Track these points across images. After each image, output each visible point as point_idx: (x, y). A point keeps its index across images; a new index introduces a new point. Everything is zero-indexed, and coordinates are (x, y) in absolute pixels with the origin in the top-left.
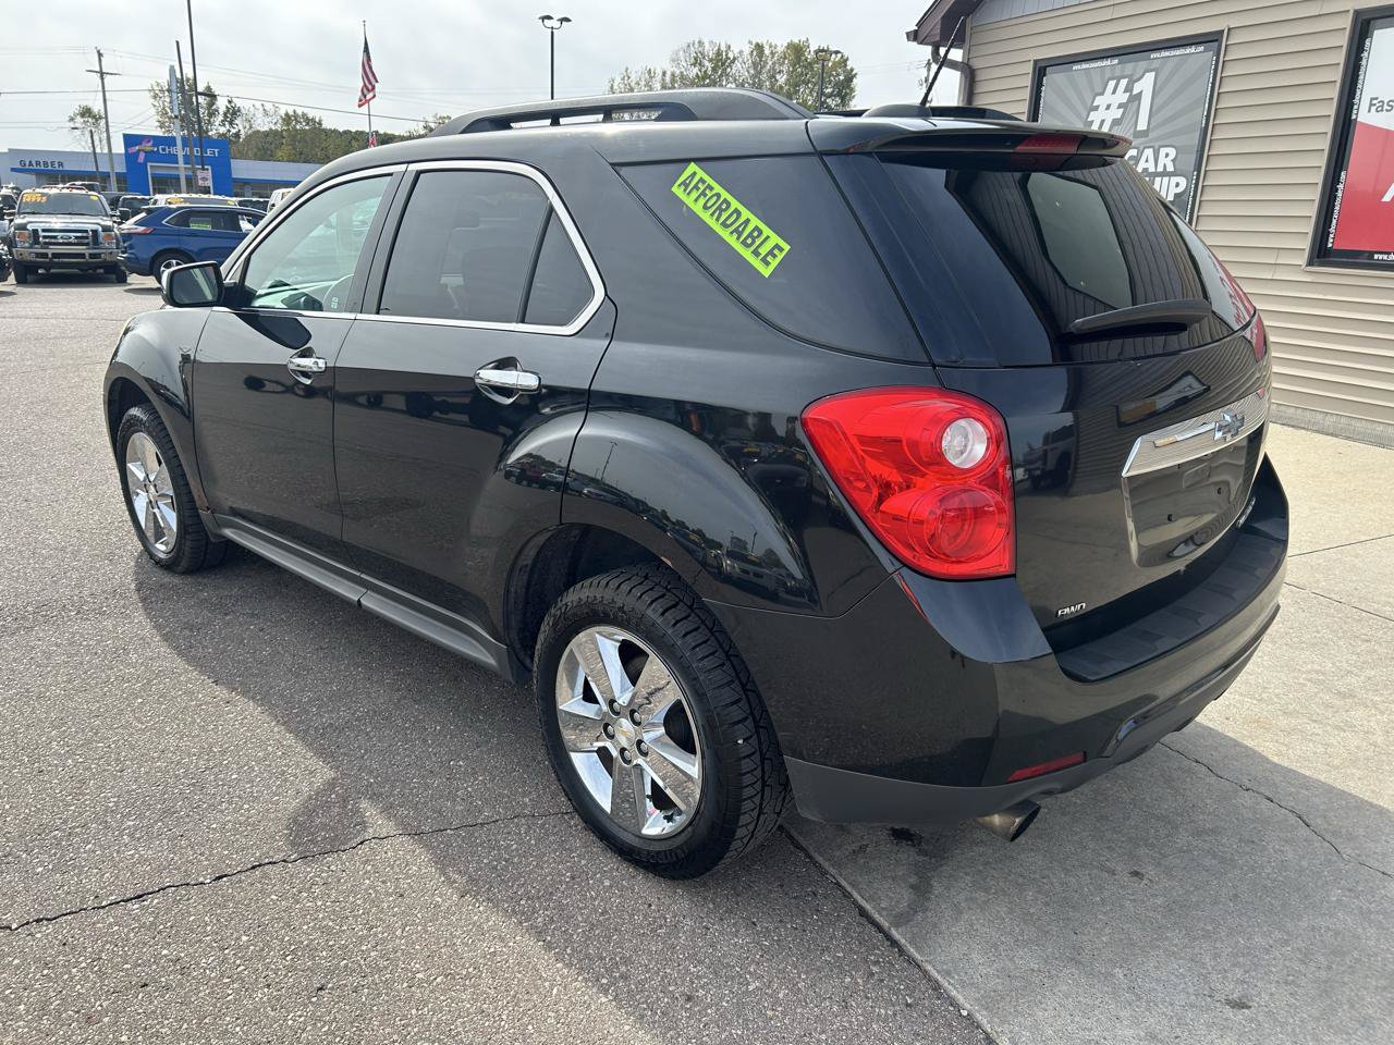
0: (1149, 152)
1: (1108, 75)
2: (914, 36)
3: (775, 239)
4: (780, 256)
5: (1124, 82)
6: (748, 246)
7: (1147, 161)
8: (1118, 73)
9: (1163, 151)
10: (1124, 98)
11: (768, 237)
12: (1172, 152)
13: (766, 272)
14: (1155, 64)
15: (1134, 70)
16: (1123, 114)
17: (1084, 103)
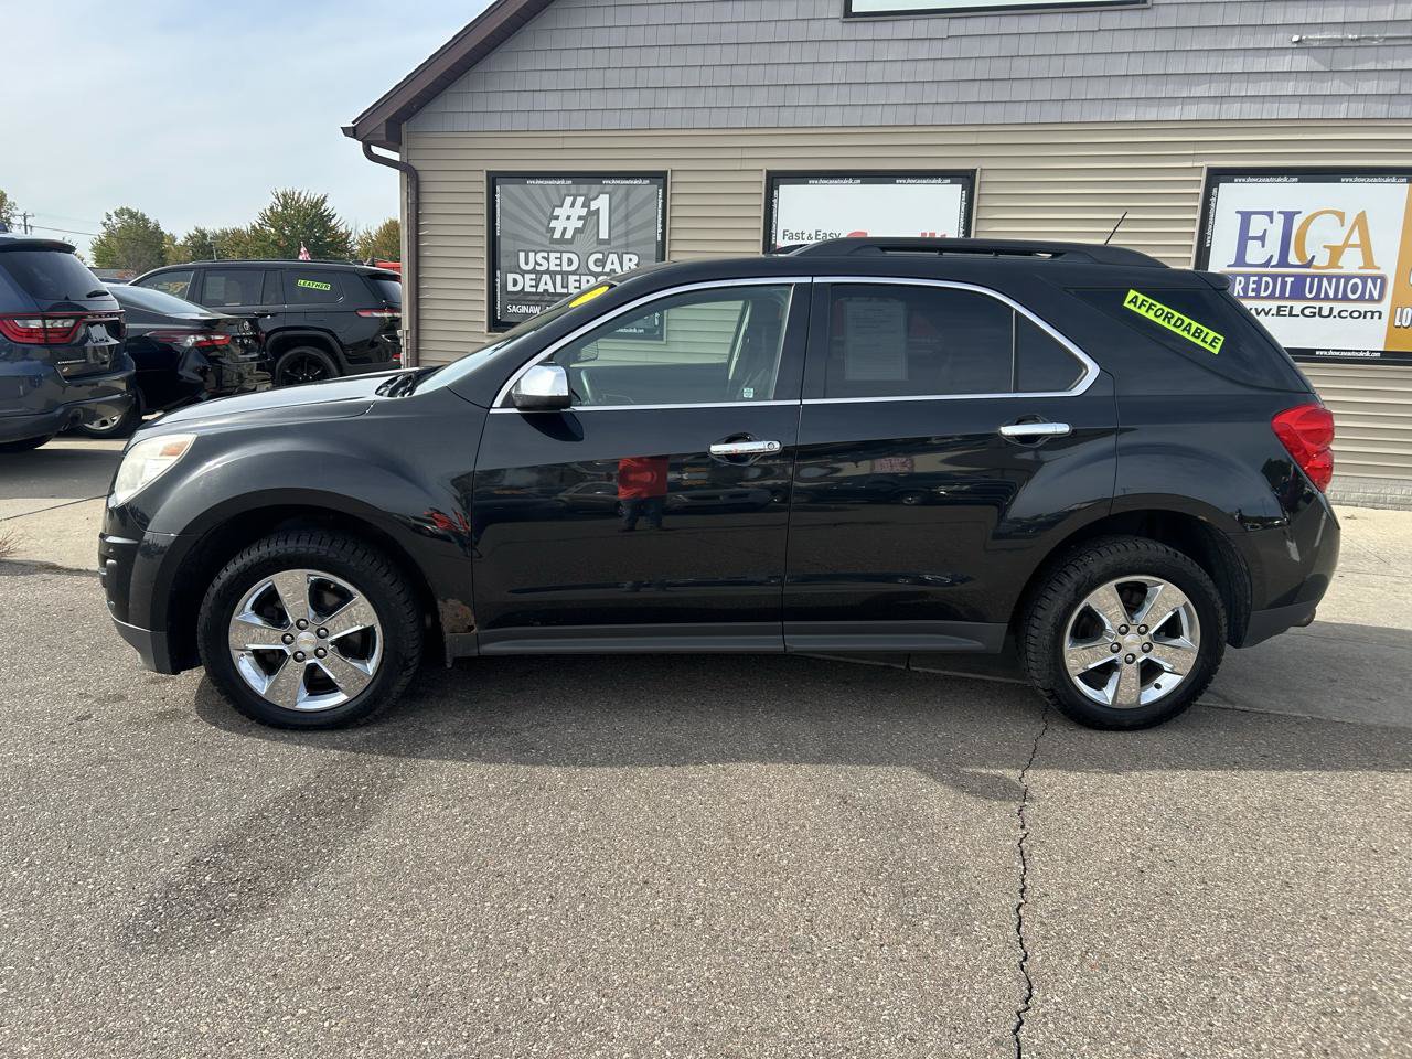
0: (613, 257)
1: (564, 192)
2: (351, 132)
3: (1212, 334)
4: (1220, 343)
5: (580, 200)
6: (1198, 337)
7: (613, 263)
8: (574, 192)
9: (626, 257)
10: (584, 212)
11: (1207, 334)
12: (635, 259)
13: (1216, 351)
14: (608, 189)
15: (589, 190)
16: (584, 225)
17: (544, 213)
